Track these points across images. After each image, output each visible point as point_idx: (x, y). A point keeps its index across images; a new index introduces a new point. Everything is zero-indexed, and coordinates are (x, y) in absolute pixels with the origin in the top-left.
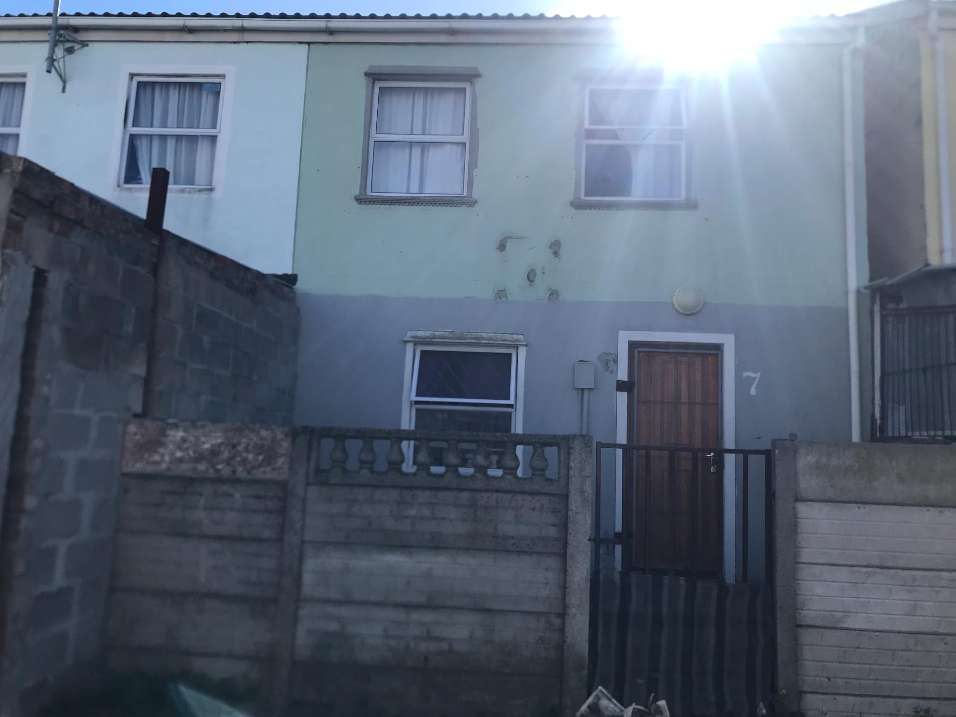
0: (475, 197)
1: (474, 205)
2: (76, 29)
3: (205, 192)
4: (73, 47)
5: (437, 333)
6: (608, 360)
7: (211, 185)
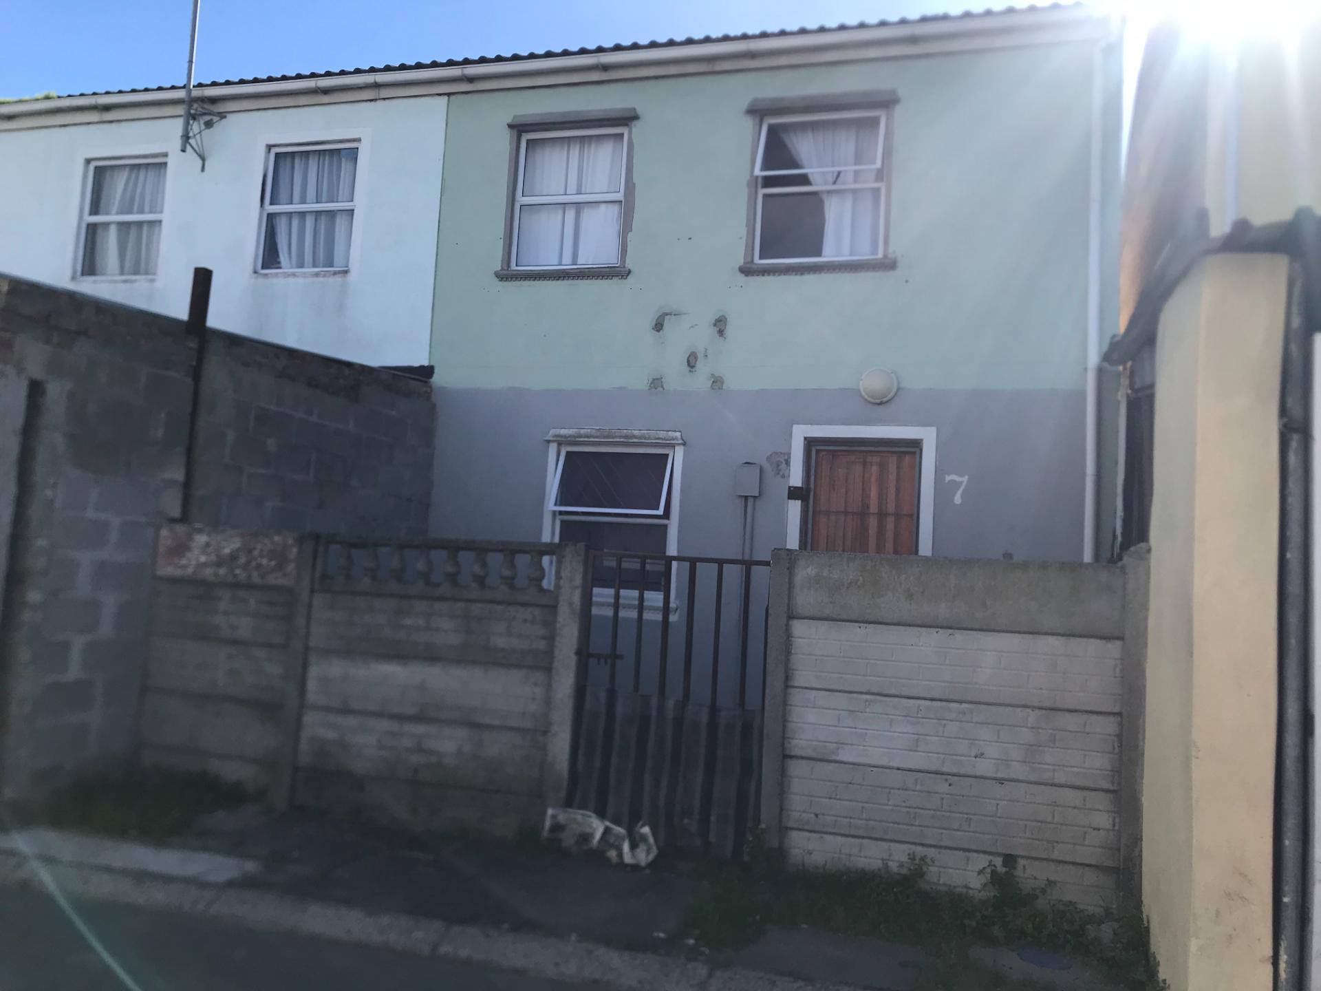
0: (629, 267)
1: (627, 276)
2: (213, 100)
3: (340, 275)
4: (212, 120)
5: (582, 431)
6: (779, 461)
7: (347, 267)
